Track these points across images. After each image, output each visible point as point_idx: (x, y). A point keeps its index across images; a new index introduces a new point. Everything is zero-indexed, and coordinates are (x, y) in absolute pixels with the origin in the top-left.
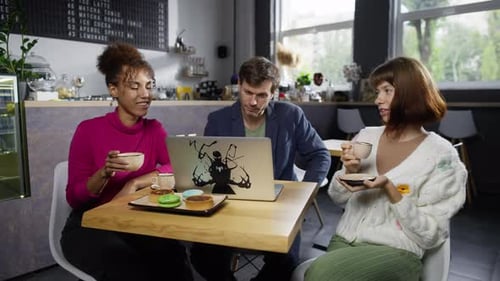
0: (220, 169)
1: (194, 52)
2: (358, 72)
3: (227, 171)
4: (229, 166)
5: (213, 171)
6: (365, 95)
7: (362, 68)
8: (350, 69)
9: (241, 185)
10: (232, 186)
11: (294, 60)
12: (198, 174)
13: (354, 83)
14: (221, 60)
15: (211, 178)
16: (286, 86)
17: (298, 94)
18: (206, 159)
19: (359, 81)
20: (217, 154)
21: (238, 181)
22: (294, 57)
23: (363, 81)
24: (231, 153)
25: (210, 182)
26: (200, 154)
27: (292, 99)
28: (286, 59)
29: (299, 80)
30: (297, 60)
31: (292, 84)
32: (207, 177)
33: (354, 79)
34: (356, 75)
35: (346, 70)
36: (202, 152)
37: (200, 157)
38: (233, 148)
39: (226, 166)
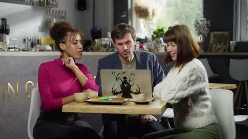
0: (126, 85)
1: (56, 6)
2: (208, 26)
3: (129, 86)
4: (131, 84)
5: (122, 87)
6: (214, 46)
8: (201, 23)
9: (136, 93)
10: (131, 94)
11: (151, 14)
12: (115, 88)
13: (204, 35)
14: (80, 12)
15: (121, 90)
16: (144, 38)
17: (155, 45)
18: (119, 80)
19: (209, 34)
20: (125, 78)
21: (134, 91)
22: (150, 11)
23: (212, 34)
24: (132, 77)
25: (121, 92)
26: (117, 78)
27: (150, 50)
28: (143, 13)
29: (155, 33)
30: (153, 13)
31: (149, 37)
32: (119, 90)
33: (204, 32)
34: (206, 28)
35: (197, 24)
36: (118, 77)
37: (116, 80)
38: (133, 75)
39: (129, 84)
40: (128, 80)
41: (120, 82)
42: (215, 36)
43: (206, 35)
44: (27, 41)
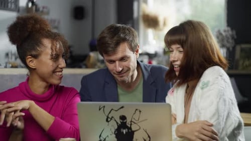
0: (125, 131)
1: (48, 13)
2: (233, 38)
4: (133, 129)
5: (118, 133)
6: (241, 62)
7: (237, 34)
8: (224, 34)
11: (161, 23)
13: (228, 49)
18: (112, 122)
19: (234, 48)
20: (123, 118)
22: (161, 20)
23: (238, 48)
26: (108, 117)
28: (152, 22)
30: (165, 23)
32: (112, 139)
33: (228, 45)
34: (230, 40)
35: (219, 36)
36: (110, 116)
37: (107, 121)
38: (138, 112)
39: (130, 128)
40: (128, 121)
41: (113, 126)
42: (242, 50)
43: (231, 49)
44: (10, 55)
